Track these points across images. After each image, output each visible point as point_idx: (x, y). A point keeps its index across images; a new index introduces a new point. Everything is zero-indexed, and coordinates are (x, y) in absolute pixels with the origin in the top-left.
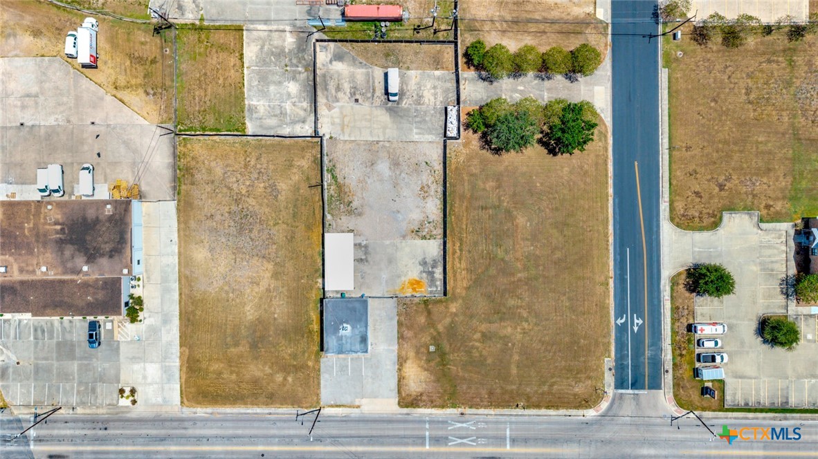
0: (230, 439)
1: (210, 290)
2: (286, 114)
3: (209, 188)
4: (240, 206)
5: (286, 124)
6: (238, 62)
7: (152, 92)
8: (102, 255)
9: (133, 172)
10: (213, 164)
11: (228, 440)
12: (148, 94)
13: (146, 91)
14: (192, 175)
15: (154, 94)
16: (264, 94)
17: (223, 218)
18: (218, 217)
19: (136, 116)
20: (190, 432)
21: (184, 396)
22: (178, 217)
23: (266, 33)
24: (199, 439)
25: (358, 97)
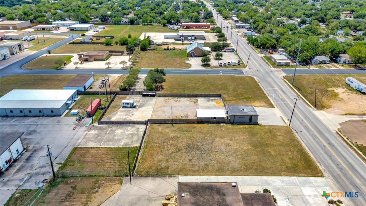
0: (330, 156)
1: (238, 162)
2: (132, 133)
3: (171, 161)
4: (183, 149)
5: (138, 133)
6: (95, 149)
7: (97, 189)
8: (224, 200)
9: (156, 200)
10: (156, 159)
11: (331, 156)
12: (97, 191)
13: (95, 193)
14: (162, 168)
15: (99, 188)
16: (119, 140)
17: (191, 156)
18: (190, 158)
19: (112, 198)
20: (339, 173)
21: (317, 175)
22: (190, 175)
23: (84, 139)
24: (341, 169)
25: (131, 114)
